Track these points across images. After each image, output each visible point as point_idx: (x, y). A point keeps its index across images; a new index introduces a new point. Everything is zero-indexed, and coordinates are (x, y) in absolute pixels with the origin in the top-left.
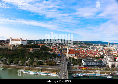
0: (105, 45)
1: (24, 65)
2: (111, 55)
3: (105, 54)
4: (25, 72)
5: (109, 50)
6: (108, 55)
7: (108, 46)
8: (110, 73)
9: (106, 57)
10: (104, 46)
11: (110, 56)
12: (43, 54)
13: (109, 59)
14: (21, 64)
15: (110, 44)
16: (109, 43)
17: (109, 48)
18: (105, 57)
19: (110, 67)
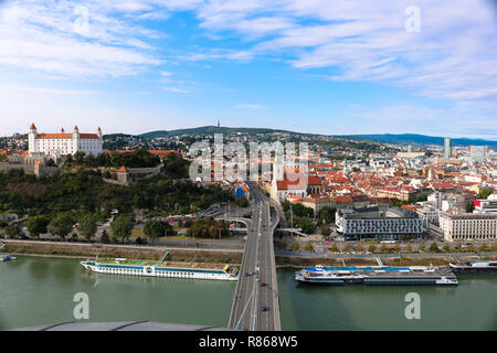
0: (432, 147)
1: (92, 238)
2: (453, 190)
3: (430, 186)
4: (97, 270)
5: (448, 170)
6: (444, 191)
7: (443, 151)
8: (447, 263)
9: (435, 200)
10: (429, 154)
11: (451, 195)
12: (171, 191)
13: (445, 205)
14: (80, 237)
15: (454, 142)
16: (447, 142)
17: (449, 162)
18: (432, 198)
19: (448, 238)
